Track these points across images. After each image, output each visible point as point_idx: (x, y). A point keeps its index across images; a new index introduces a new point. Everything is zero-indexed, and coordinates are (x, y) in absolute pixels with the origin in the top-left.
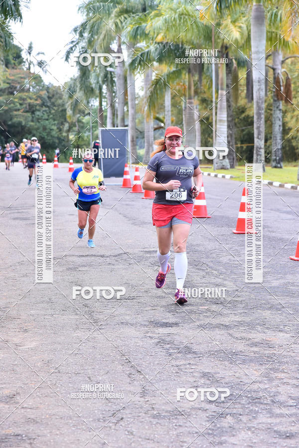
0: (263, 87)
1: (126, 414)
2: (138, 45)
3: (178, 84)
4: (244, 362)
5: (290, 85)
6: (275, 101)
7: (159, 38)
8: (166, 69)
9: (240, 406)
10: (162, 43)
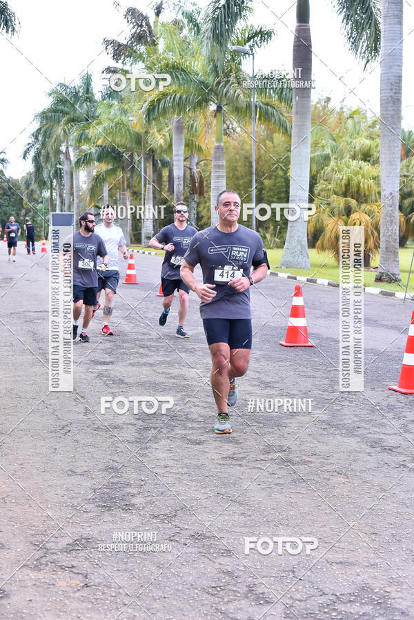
0: (182, 182)
1: (73, 428)
2: (82, 147)
3: (114, 179)
4: (164, 390)
5: (203, 182)
6: (190, 194)
7: (100, 142)
8: (104, 167)
9: (161, 422)
10: (101, 146)
